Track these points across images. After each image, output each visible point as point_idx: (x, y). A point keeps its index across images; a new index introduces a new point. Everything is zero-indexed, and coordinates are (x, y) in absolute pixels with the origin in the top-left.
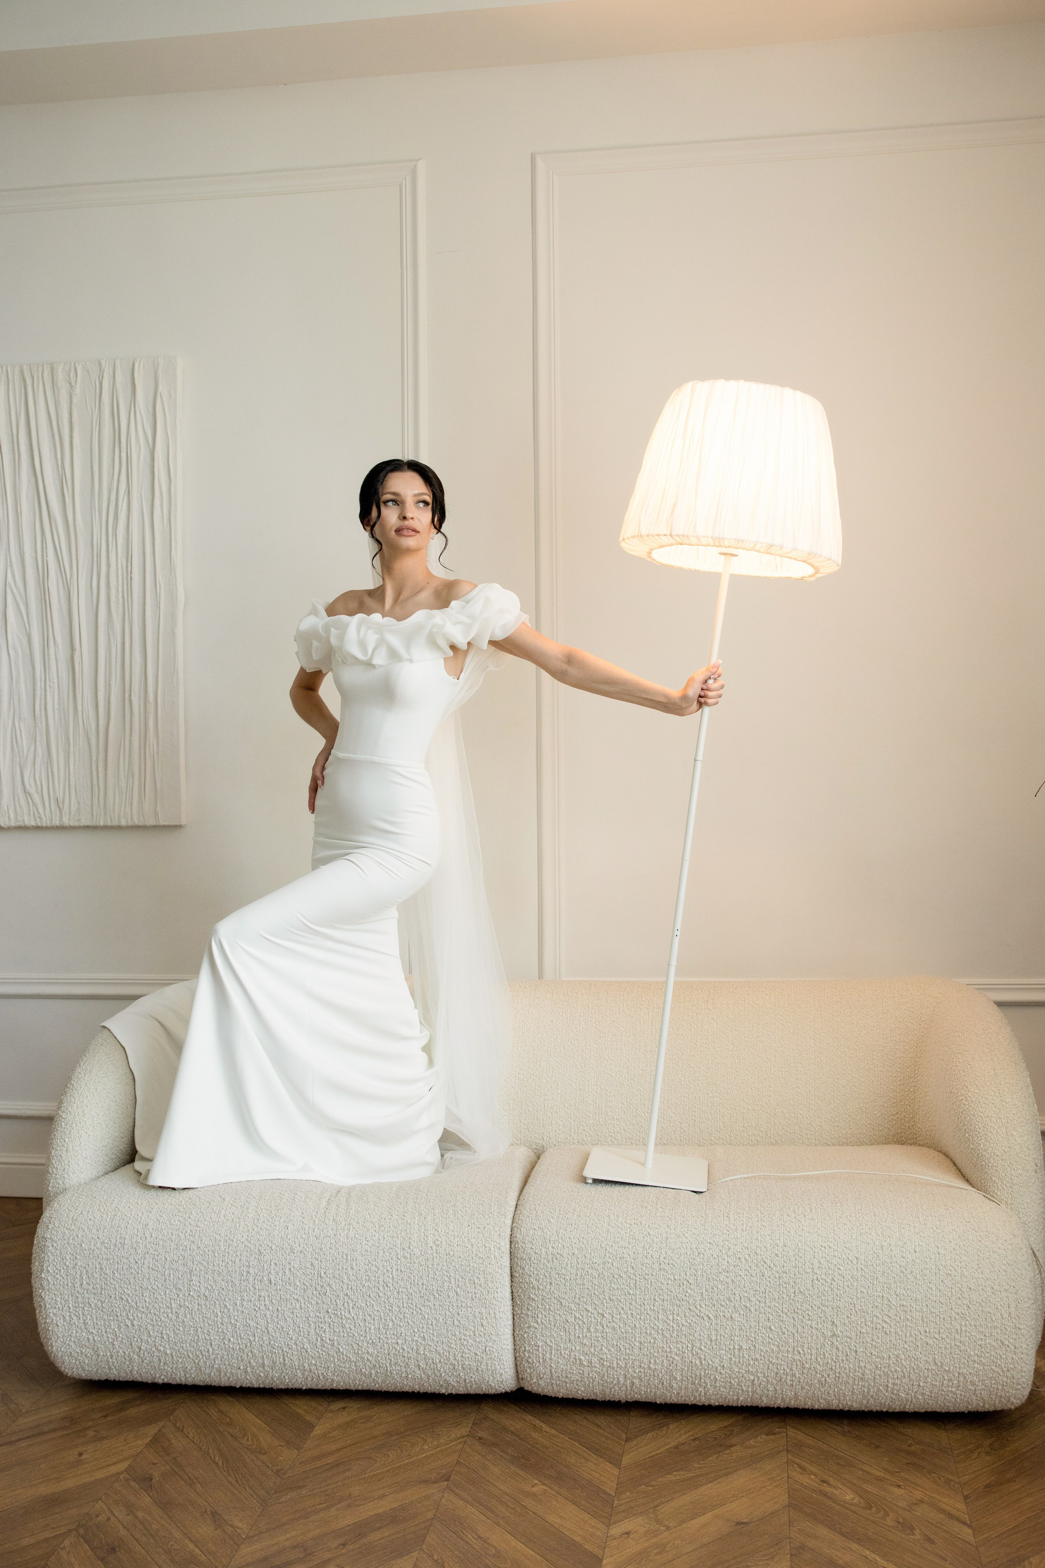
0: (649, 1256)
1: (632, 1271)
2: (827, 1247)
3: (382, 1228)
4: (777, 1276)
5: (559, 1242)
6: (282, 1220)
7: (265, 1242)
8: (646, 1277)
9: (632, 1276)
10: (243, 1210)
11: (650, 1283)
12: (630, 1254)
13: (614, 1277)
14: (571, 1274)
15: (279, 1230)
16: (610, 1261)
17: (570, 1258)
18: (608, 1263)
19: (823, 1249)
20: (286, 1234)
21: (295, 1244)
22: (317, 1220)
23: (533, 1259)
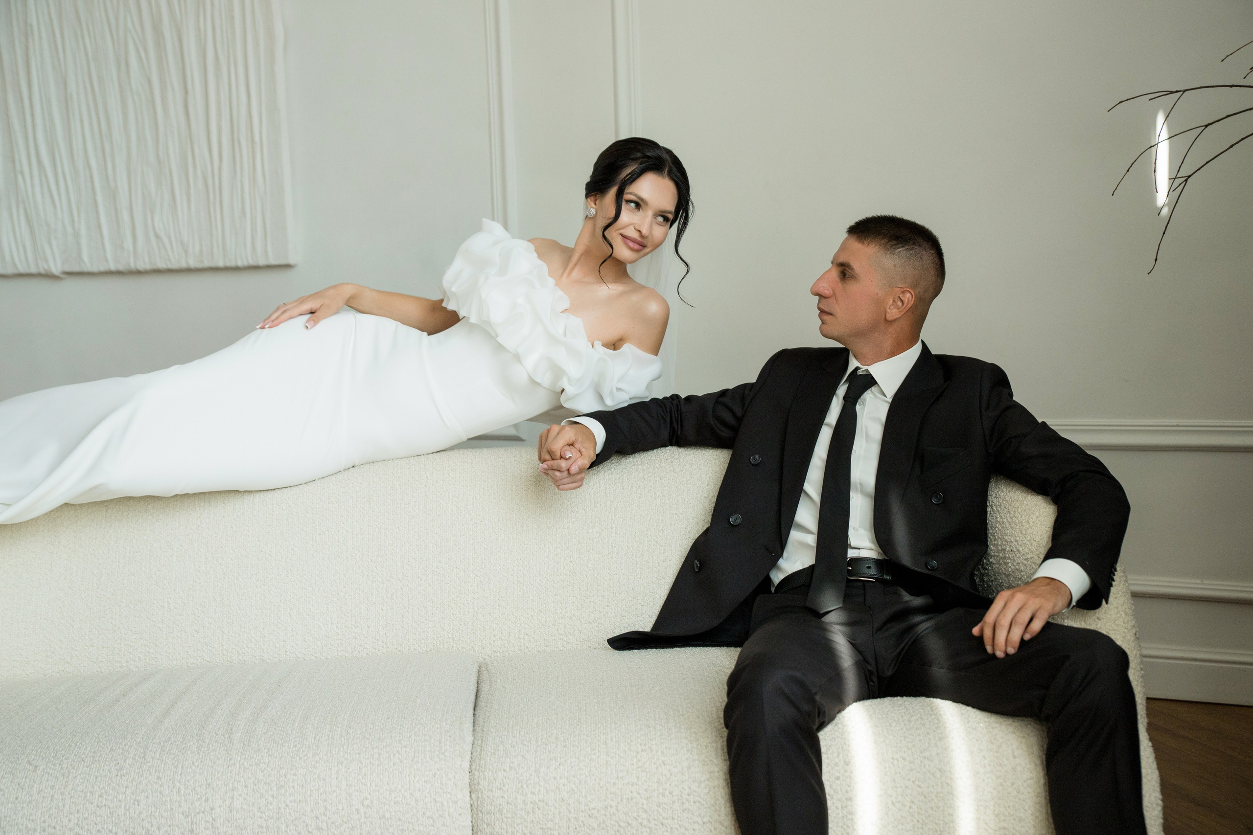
0: (667, 793)
1: (645, 816)
2: (900, 759)
3: (283, 791)
4: (839, 806)
5: (540, 786)
6: (129, 792)
7: (105, 826)
8: (664, 821)
9: (645, 822)
10: (67, 782)
11: (669, 830)
12: (640, 792)
13: (620, 826)
14: (559, 827)
15: (125, 807)
16: (614, 804)
17: (557, 805)
18: (611, 807)
19: (896, 762)
20: (137, 812)
21: (152, 826)
22: (182, 787)
23: (505, 811)
